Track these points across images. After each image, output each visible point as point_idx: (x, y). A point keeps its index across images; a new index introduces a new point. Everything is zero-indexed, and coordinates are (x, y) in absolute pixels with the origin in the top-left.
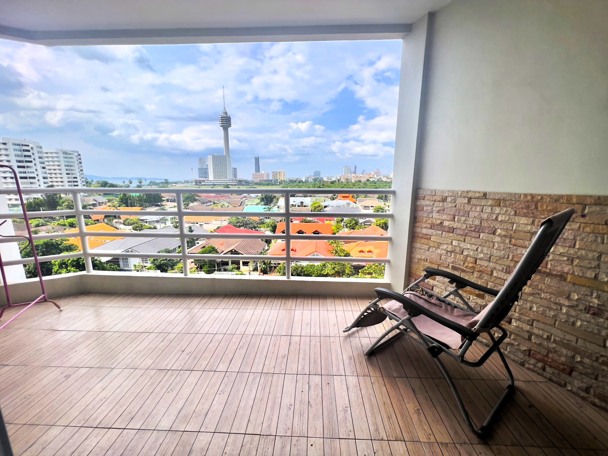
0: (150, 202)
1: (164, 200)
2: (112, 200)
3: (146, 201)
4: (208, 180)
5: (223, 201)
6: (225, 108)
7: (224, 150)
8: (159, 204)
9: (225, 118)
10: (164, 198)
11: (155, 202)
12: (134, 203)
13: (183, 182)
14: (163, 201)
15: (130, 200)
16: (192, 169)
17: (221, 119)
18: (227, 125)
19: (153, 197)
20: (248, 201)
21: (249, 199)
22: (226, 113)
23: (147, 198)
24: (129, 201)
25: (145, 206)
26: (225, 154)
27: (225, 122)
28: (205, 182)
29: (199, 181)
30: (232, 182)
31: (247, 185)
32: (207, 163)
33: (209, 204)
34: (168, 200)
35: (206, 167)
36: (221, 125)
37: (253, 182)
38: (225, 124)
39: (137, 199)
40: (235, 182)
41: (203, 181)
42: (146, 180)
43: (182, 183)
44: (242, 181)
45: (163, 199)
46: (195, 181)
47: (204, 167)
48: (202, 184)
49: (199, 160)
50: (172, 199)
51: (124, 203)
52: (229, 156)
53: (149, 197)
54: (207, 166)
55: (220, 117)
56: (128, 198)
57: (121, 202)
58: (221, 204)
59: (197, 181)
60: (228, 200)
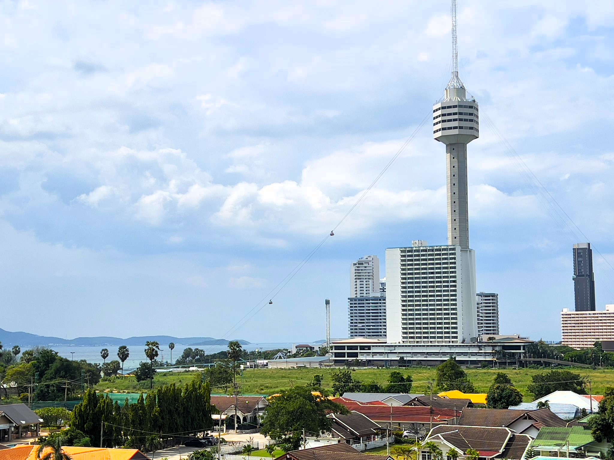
0: (171, 430)
1: (216, 422)
2: (56, 418)
3: (157, 426)
4: (384, 345)
5: (434, 433)
6: (456, 74)
7: (449, 226)
8: (200, 435)
9: (456, 110)
10: (218, 413)
11: (185, 428)
12: (118, 431)
13: (294, 351)
14: (212, 424)
15: (106, 420)
16: (327, 302)
17: (439, 113)
18: (463, 132)
19: (181, 409)
20: (539, 437)
21: (543, 428)
22: (461, 90)
23: (161, 412)
24: (104, 424)
25: (151, 444)
26: (450, 243)
27: (456, 124)
28: (373, 350)
29: (350, 348)
30: (476, 350)
31: (539, 363)
32: (383, 280)
33: (377, 441)
34: (230, 424)
35: (378, 295)
36: (439, 134)
37: (565, 349)
38: (456, 131)
39: (130, 417)
40: (489, 350)
41: (362, 348)
42: (172, 346)
43: (287, 354)
44: (518, 348)
45: (215, 417)
46: (337, 348)
47: (371, 295)
48: (360, 358)
49: (354, 268)
50: (245, 419)
51: (87, 432)
52: (465, 248)
53: (170, 412)
54: (383, 290)
55: (439, 106)
56: (101, 412)
57: (77, 428)
58: (423, 443)
59: (343, 348)
60: (455, 428)
